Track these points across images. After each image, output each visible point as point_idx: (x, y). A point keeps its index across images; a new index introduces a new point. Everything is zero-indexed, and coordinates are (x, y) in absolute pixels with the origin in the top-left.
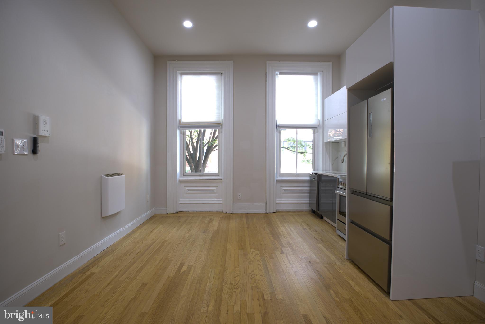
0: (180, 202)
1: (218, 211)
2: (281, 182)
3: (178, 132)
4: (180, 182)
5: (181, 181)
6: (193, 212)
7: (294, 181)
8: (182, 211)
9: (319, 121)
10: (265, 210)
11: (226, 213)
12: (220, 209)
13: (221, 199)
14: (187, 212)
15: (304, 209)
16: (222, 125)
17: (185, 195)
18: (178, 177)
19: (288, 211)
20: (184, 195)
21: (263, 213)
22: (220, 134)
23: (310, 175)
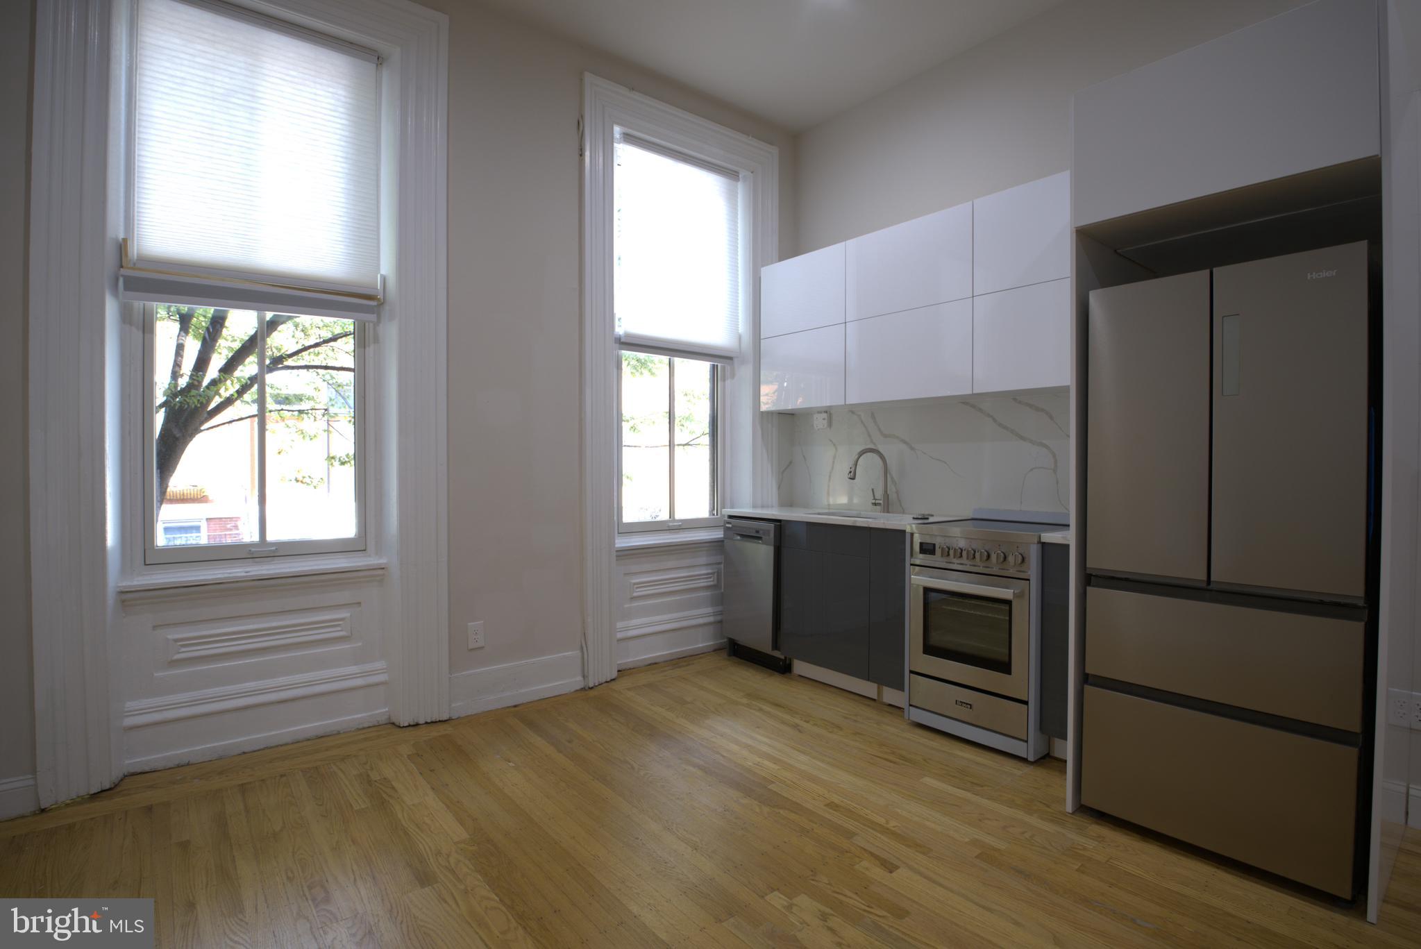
0: (129, 722)
1: (366, 725)
2: (626, 555)
3: (111, 309)
4: (123, 601)
5: (128, 599)
6: (220, 758)
7: (662, 549)
8: (147, 769)
9: (740, 338)
10: (580, 678)
11: (417, 725)
12: (380, 712)
13: (380, 665)
14: (179, 766)
15: (700, 645)
16: (382, 304)
17: (160, 674)
18: (114, 578)
19: (653, 665)
20: (155, 675)
21: (572, 690)
22: (372, 347)
23: (727, 525)
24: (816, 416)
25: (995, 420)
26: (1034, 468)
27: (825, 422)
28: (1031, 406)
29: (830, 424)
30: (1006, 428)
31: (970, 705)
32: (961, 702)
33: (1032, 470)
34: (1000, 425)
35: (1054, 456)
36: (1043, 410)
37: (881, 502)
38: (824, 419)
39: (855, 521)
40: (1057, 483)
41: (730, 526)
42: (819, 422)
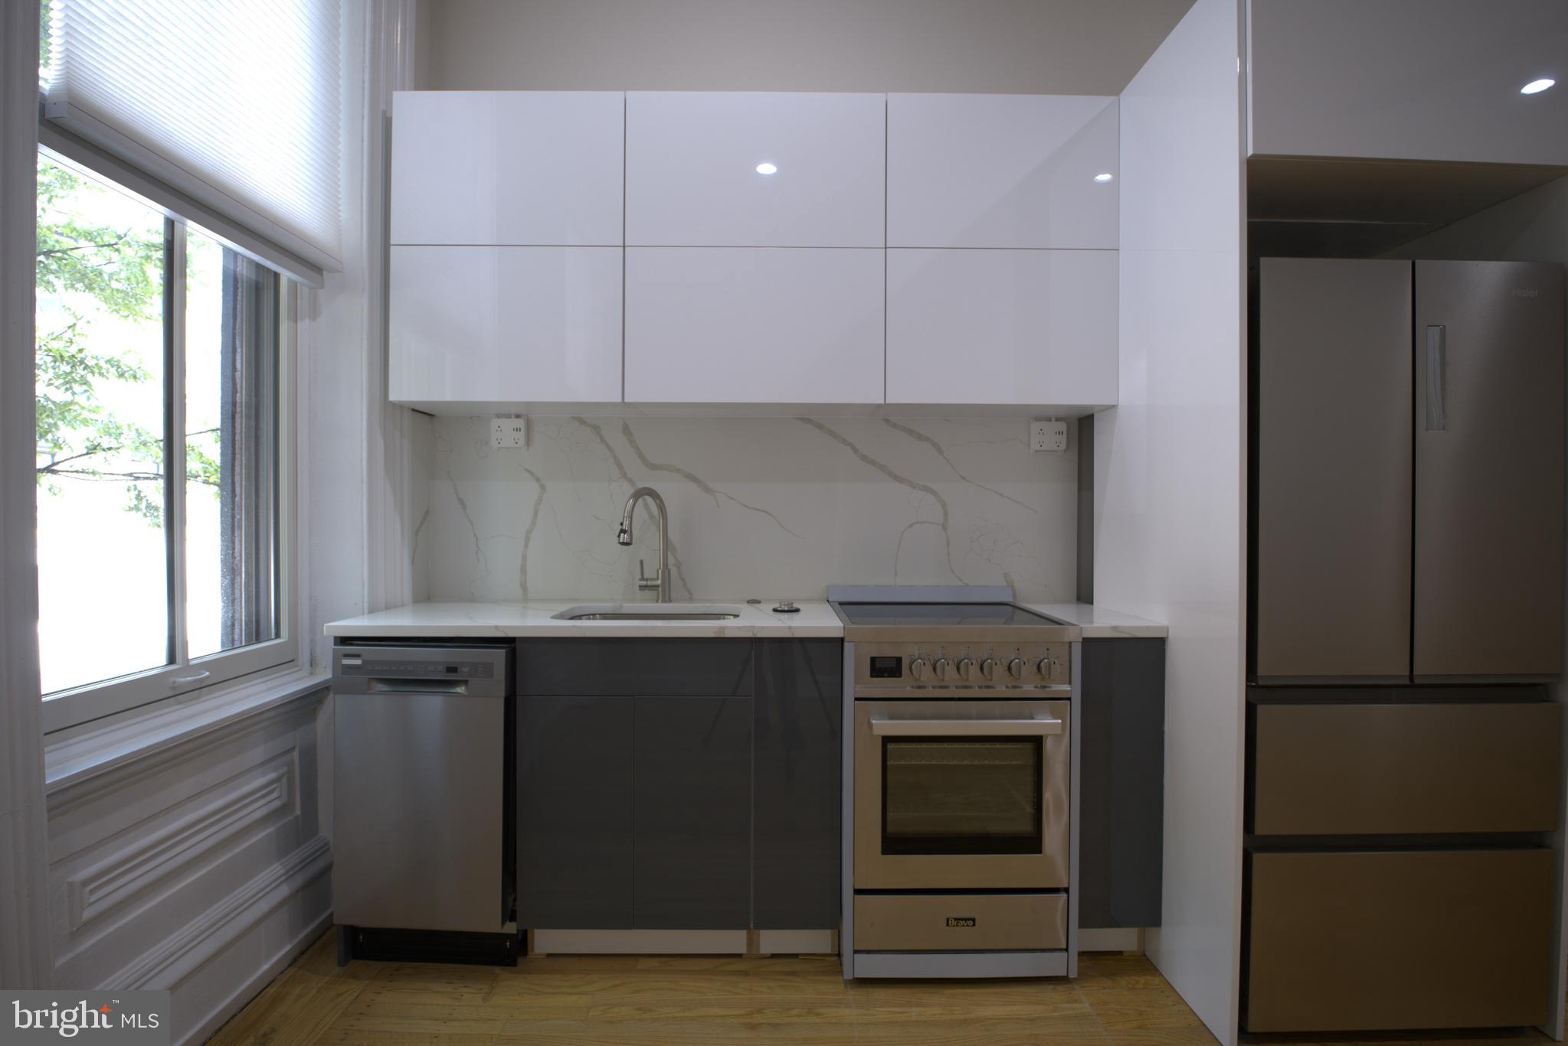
23: (347, 662)
24: (495, 423)
25: (855, 450)
26: (914, 523)
27: (522, 435)
28: (910, 432)
29: (528, 441)
30: (873, 463)
31: (974, 920)
32: (955, 919)
33: (911, 526)
34: (864, 458)
35: (944, 505)
36: (927, 439)
37: (659, 582)
38: (518, 430)
39: (723, 628)
40: (948, 545)
41: (358, 662)
42: (505, 434)
